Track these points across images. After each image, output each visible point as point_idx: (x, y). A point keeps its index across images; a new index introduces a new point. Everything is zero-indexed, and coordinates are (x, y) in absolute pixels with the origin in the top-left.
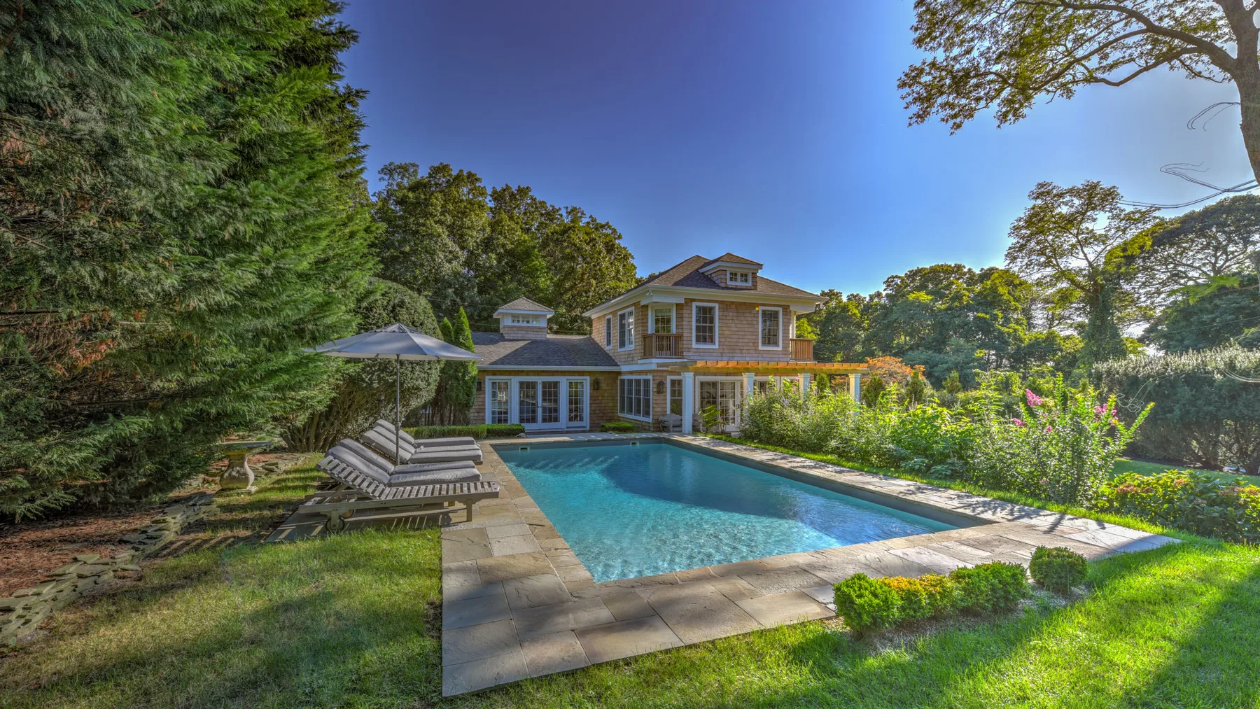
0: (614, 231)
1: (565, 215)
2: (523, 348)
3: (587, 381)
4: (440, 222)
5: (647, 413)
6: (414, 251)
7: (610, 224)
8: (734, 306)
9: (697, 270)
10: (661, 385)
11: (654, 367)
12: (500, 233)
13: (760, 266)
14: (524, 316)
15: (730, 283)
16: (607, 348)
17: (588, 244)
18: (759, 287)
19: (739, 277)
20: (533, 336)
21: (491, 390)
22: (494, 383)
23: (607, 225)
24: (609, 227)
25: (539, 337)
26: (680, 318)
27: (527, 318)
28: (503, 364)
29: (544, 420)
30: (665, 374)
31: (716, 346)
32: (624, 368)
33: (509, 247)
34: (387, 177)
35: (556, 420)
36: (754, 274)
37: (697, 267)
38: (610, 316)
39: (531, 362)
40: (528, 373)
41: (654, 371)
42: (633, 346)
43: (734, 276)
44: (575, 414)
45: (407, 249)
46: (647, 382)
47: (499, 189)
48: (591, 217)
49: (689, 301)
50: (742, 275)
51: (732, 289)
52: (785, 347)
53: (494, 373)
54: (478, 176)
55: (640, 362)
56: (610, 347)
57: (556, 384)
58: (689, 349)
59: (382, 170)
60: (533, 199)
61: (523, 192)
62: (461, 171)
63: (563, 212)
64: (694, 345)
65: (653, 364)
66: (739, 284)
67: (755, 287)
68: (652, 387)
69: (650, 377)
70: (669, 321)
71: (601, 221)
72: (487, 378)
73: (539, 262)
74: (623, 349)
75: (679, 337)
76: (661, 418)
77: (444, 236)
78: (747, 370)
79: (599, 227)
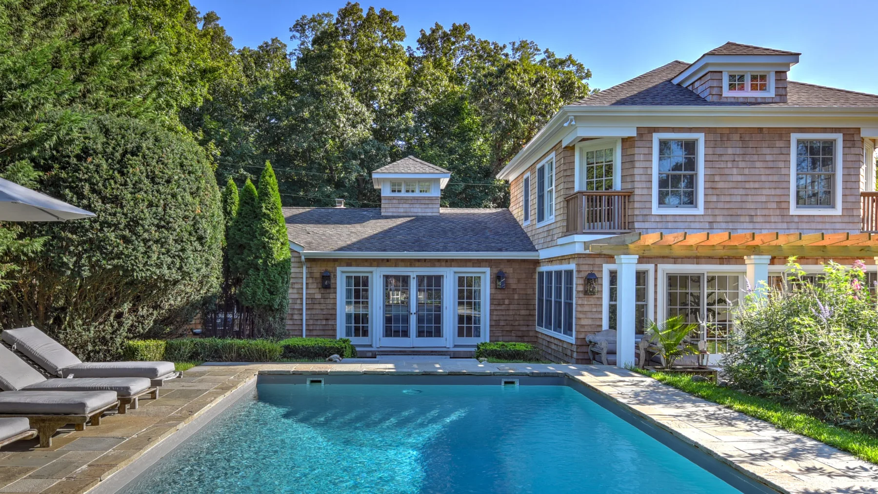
0: (580, 67)
1: (510, 53)
2: (398, 227)
3: (486, 275)
4: (345, 78)
5: (568, 330)
6: (314, 118)
7: (574, 58)
8: (736, 137)
9: (670, 81)
10: (591, 280)
11: (579, 249)
12: (421, 85)
13: (795, 57)
14: (408, 182)
15: (727, 93)
16: (524, 225)
17: (534, 85)
18: (792, 97)
19: (748, 83)
20: (419, 210)
21: (344, 287)
22: (348, 278)
23: (570, 60)
24: (573, 62)
25: (429, 212)
26: (629, 162)
27: (410, 184)
28: (360, 249)
29: (420, 334)
30: (598, 261)
31: (700, 210)
32: (543, 254)
33: (433, 101)
34: (298, 35)
35: (438, 333)
36: (781, 75)
37: (670, 76)
38: (528, 174)
39: (403, 247)
40: (396, 263)
41: (579, 256)
42: (554, 216)
43: (737, 81)
44: (467, 325)
45: (306, 114)
46: (569, 273)
47: (428, 33)
48: (547, 51)
49: (645, 133)
50: (754, 78)
51: (731, 104)
52: (850, 209)
53: (349, 262)
54: (394, 14)
55: (560, 241)
56: (528, 222)
57: (438, 279)
58: (646, 217)
59: (295, 26)
60: (471, 38)
61: (458, 31)
62: (371, 9)
63: (508, 50)
64: (656, 209)
65: (579, 242)
66: (748, 93)
67: (782, 97)
68: (577, 285)
69: (572, 266)
70: (609, 170)
71: (560, 55)
72: (339, 270)
73: (472, 120)
74: (542, 224)
75: (628, 196)
76: (590, 337)
77: (347, 94)
78: (755, 250)
79: (557, 64)
